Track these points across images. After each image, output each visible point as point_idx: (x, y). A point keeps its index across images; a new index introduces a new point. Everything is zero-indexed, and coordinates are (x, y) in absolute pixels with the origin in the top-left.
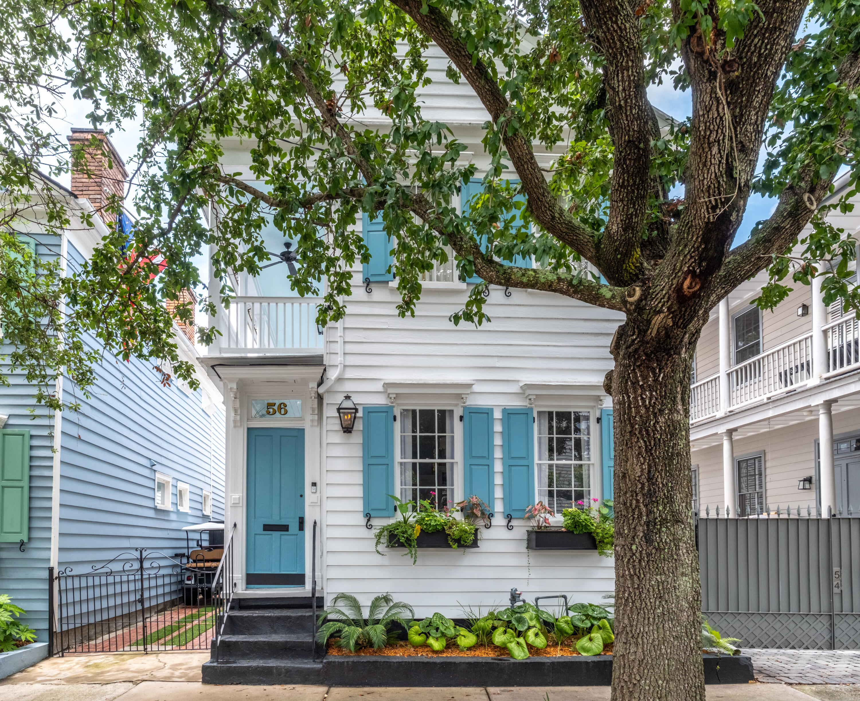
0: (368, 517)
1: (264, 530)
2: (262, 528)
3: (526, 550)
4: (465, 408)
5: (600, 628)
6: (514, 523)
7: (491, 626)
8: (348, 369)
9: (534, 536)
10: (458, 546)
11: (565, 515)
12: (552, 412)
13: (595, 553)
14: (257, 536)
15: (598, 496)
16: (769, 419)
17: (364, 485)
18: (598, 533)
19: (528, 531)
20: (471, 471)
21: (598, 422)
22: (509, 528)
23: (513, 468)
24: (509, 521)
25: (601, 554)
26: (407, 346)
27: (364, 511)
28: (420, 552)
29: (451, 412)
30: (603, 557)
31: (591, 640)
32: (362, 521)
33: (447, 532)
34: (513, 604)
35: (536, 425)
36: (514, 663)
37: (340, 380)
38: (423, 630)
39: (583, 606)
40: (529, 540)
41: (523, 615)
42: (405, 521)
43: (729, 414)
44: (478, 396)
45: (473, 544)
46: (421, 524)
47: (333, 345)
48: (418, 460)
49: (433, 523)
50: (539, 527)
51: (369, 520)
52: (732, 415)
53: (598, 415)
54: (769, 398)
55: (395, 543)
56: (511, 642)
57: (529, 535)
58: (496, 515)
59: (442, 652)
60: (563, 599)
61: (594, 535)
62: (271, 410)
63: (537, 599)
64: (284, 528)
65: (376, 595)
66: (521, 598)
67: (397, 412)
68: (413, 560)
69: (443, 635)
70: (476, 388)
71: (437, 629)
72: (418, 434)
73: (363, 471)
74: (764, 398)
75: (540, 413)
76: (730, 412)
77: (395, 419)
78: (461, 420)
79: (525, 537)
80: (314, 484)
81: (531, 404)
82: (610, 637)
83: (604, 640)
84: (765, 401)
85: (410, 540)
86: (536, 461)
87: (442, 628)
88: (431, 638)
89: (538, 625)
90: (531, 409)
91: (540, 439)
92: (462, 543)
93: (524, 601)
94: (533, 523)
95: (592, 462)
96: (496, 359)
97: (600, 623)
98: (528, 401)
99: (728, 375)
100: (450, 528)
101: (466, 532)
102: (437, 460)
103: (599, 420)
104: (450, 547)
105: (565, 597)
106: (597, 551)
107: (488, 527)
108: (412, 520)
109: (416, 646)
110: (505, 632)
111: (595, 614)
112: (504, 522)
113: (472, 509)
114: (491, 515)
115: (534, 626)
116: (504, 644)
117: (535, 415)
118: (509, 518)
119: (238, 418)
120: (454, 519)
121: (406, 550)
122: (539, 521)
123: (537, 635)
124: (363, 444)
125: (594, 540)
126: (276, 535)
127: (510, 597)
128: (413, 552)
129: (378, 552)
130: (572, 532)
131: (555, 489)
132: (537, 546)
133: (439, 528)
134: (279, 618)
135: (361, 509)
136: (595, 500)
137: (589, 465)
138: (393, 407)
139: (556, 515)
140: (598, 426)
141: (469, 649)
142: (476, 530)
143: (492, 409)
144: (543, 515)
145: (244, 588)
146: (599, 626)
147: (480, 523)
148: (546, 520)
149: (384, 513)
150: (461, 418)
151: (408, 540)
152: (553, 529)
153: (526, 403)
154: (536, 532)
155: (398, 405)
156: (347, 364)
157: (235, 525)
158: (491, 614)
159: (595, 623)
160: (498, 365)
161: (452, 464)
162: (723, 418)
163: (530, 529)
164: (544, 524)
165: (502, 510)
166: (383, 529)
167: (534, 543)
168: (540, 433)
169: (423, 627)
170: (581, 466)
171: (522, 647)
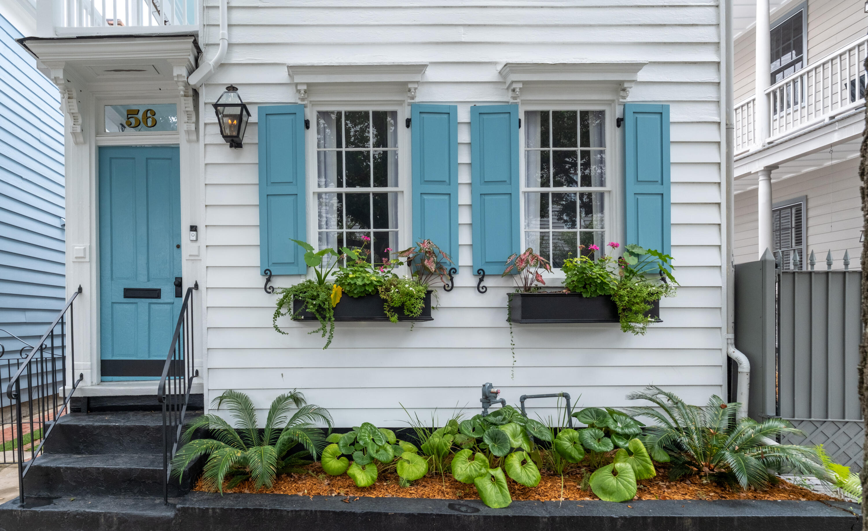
0: (268, 275)
1: (125, 297)
2: (122, 294)
3: (507, 324)
4: (413, 106)
5: (630, 453)
6: (488, 282)
7: (449, 445)
8: (236, 49)
9: (518, 302)
10: (400, 319)
11: (566, 270)
12: (547, 113)
13: (616, 328)
14: (116, 306)
15: (618, 240)
16: (831, 145)
17: (261, 226)
18: (621, 296)
19: (509, 295)
20: (423, 202)
21: (619, 126)
22: (481, 289)
23: (487, 198)
24: (481, 280)
25: (627, 328)
26: (327, 11)
27: (261, 267)
28: (340, 327)
29: (394, 114)
30: (630, 333)
31: (615, 473)
32: (261, 281)
33: (382, 296)
34: (485, 408)
35: (522, 131)
36: (486, 518)
37: (222, 66)
38: (344, 452)
39: (597, 413)
40: (511, 309)
41: (502, 428)
42: (321, 282)
43: (767, 146)
44: (434, 89)
45: (422, 314)
46: (342, 285)
47: (212, 12)
48: (345, 190)
49: (359, 282)
50: (527, 288)
51: (268, 280)
52: (772, 146)
53: (618, 114)
54: (832, 118)
55: (300, 314)
56: (482, 475)
57: (510, 301)
58: (460, 271)
59: (371, 488)
60: (564, 399)
61: (616, 299)
62: (133, 121)
63: (523, 399)
64: (155, 294)
65: (279, 393)
66: (498, 398)
67: (312, 116)
68: (325, 340)
69: (374, 461)
70: (431, 75)
71: (364, 450)
72: (344, 149)
73: (260, 206)
74: (825, 117)
75: (528, 114)
76: (769, 143)
77: (307, 125)
78: (408, 126)
79: (506, 304)
80: (194, 228)
81: (514, 98)
82: (648, 470)
83: (638, 474)
84: (827, 121)
85: (324, 310)
86: (523, 187)
87: (371, 451)
88: (354, 464)
89: (526, 447)
90: (516, 105)
91: (528, 154)
92: (406, 313)
93: (503, 402)
94: (518, 282)
95: (608, 187)
96: (462, 30)
97: (629, 445)
98: (510, 93)
99: (768, 95)
100: (388, 290)
101: (410, 295)
102: (372, 189)
103: (620, 122)
104: (387, 319)
105: (566, 396)
106: (619, 325)
107: (449, 288)
108: (331, 279)
109: (332, 477)
110: (472, 458)
111: (618, 428)
112: (473, 282)
113: (423, 260)
114: (453, 271)
115: (520, 449)
116: (471, 478)
117: (522, 116)
118: (481, 275)
119: (79, 129)
120: (396, 276)
121: (317, 325)
122: (526, 279)
123: (524, 463)
124: (260, 164)
125: (613, 307)
126: (143, 303)
127: (481, 396)
128: (328, 328)
129: (276, 328)
130: (580, 295)
131: (551, 230)
132: (523, 318)
133: (370, 289)
134: (130, 429)
135: (257, 262)
136: (614, 245)
137: (602, 194)
138: (305, 106)
139: (553, 269)
140: (618, 131)
141: (414, 483)
142: (429, 293)
143: (455, 108)
144: (532, 270)
145: (95, 381)
146: (627, 449)
147: (436, 283)
148: (538, 277)
149: (293, 270)
150: (408, 123)
151: (320, 309)
152: (549, 291)
153: (507, 97)
154: (522, 295)
155: (314, 104)
156: (234, 41)
157: (80, 290)
158: (452, 423)
159: (621, 443)
160: (464, 38)
161: (396, 194)
162: (760, 152)
163: (513, 291)
164: (536, 283)
165: (469, 263)
166: (287, 292)
167: (518, 314)
168: (528, 145)
169: (345, 446)
170: (590, 195)
171: (500, 486)
